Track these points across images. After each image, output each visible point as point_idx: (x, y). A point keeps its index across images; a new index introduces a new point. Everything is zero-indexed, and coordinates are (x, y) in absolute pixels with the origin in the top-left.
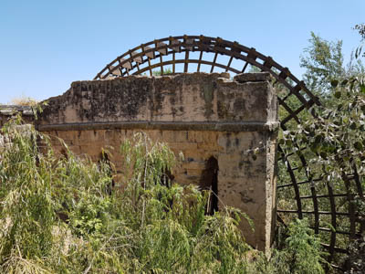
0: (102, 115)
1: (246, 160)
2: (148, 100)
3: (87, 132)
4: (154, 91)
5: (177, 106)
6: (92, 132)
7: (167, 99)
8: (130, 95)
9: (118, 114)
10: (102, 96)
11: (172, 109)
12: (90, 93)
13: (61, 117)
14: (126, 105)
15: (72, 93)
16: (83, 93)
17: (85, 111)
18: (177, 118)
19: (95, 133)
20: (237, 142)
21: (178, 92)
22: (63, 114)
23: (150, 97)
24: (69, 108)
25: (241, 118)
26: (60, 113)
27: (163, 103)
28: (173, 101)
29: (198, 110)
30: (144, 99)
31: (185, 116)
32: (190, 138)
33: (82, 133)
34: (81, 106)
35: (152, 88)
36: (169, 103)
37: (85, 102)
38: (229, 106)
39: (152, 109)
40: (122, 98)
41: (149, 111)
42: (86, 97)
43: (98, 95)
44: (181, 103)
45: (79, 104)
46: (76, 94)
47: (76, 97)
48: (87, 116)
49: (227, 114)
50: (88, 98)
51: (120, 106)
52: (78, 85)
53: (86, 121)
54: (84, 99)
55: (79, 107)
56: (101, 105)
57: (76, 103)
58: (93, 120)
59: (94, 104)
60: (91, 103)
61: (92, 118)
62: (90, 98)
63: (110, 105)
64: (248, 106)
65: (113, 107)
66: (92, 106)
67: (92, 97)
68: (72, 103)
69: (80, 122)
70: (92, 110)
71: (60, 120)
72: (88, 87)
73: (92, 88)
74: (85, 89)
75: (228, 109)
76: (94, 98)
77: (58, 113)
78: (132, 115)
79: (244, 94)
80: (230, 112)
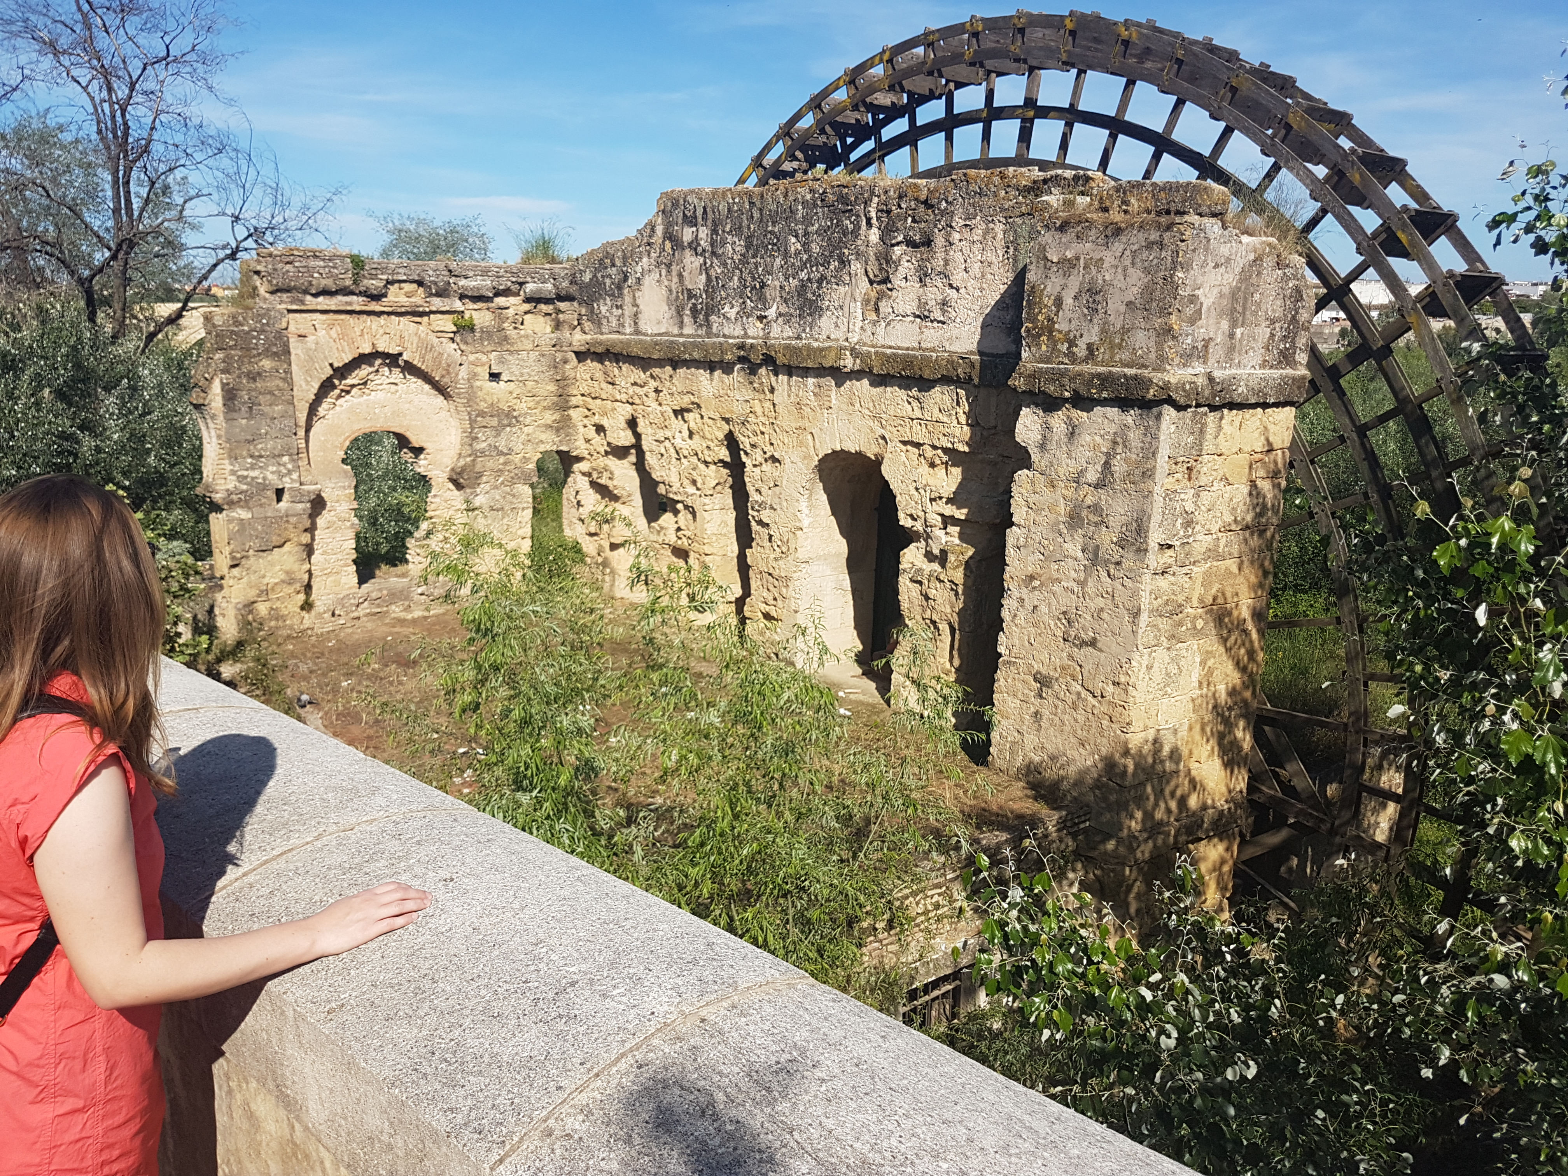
0: (732, 313)
1: (1089, 500)
2: (854, 267)
4: (874, 234)
5: (932, 295)
7: (907, 264)
8: (806, 246)
9: (772, 313)
10: (734, 247)
12: (704, 233)
13: (629, 310)
14: (794, 282)
15: (659, 230)
16: (688, 234)
17: (690, 294)
18: (932, 337)
19: (711, 372)
20: (1072, 434)
21: (939, 240)
22: (636, 305)
23: (861, 256)
24: (649, 281)
25: (1090, 347)
26: (628, 299)
27: (896, 280)
28: (923, 274)
30: (843, 263)
31: (953, 330)
34: (680, 276)
35: (868, 226)
36: (912, 282)
37: (691, 261)
38: (1059, 302)
39: (864, 301)
41: (854, 307)
42: (694, 246)
43: (724, 243)
45: (675, 268)
46: (669, 236)
47: (668, 245)
48: (695, 312)
49: (1051, 331)
50: (700, 249)
51: (777, 283)
52: (675, 204)
53: (689, 330)
54: (688, 253)
55: (675, 279)
56: (731, 279)
57: (669, 266)
58: (709, 326)
59: (713, 273)
60: (705, 269)
61: (707, 319)
62: (704, 251)
63: (754, 279)
64: (1115, 305)
65: (762, 287)
66: (709, 279)
67: (709, 248)
68: (658, 265)
69: (676, 331)
70: (706, 292)
71: (628, 322)
72: (700, 212)
73: (710, 216)
74: (691, 221)
75: (1057, 314)
76: (714, 253)
77: (621, 295)
78: (809, 319)
79: (1109, 259)
80: (1062, 325)
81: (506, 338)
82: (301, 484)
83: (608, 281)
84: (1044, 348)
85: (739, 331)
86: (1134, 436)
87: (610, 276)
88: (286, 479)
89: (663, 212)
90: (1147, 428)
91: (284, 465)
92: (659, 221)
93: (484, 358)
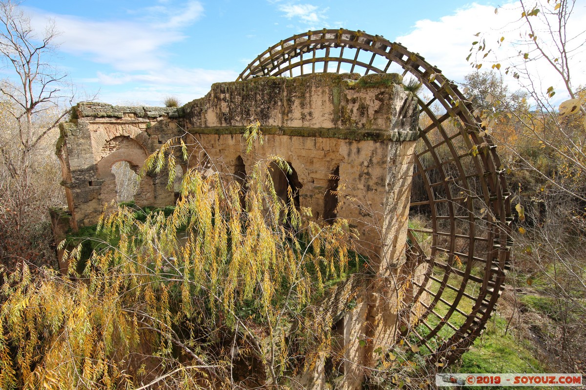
0: (238, 119)
1: (366, 171)
2: (279, 103)
3: (226, 136)
4: (285, 94)
5: (306, 111)
6: (230, 137)
7: (297, 102)
8: (263, 98)
9: (252, 118)
10: (238, 99)
11: (303, 114)
12: (227, 95)
13: (203, 120)
14: (259, 109)
15: (212, 95)
16: (222, 96)
17: (224, 114)
18: (307, 124)
19: (232, 137)
20: (359, 151)
21: (308, 95)
22: (205, 118)
23: (281, 100)
24: (210, 111)
25: (363, 125)
26: (202, 116)
27: (294, 107)
28: (302, 105)
29: (326, 115)
30: (276, 103)
31: (314, 121)
32: (318, 145)
33: (221, 136)
34: (220, 109)
35: (283, 91)
36: (299, 107)
37: (224, 105)
38: (352, 111)
39: (283, 113)
40: (256, 101)
41: (280, 115)
42: (224, 99)
43: (234, 98)
44: (311, 107)
45: (218, 107)
46: (216, 97)
47: (216, 100)
48: (226, 119)
49: (350, 120)
50: (226, 100)
51: (254, 110)
52: (217, 87)
53: (224, 125)
54: (222, 101)
55: (219, 110)
56: (238, 109)
57: (216, 106)
58: (231, 123)
59: (231, 107)
60: (229, 106)
61: (230, 122)
62: (228, 101)
63: (245, 108)
64: (371, 112)
65: (248, 111)
66: (230, 109)
67: (229, 100)
68: (212, 106)
69: (219, 125)
70: (229, 113)
71: (203, 123)
72: (226, 89)
73: (230, 90)
74: (223, 92)
75: (351, 115)
76: (231, 101)
77: (201, 116)
78: (265, 120)
79: (368, 98)
80: (353, 118)
81: (163, 130)
82: (98, 179)
83: (196, 112)
84: (348, 125)
85: (241, 125)
86: (379, 151)
87: (196, 110)
88: (93, 178)
89: (213, 90)
90: (383, 148)
91: (91, 173)
92: (212, 92)
93: (157, 136)
